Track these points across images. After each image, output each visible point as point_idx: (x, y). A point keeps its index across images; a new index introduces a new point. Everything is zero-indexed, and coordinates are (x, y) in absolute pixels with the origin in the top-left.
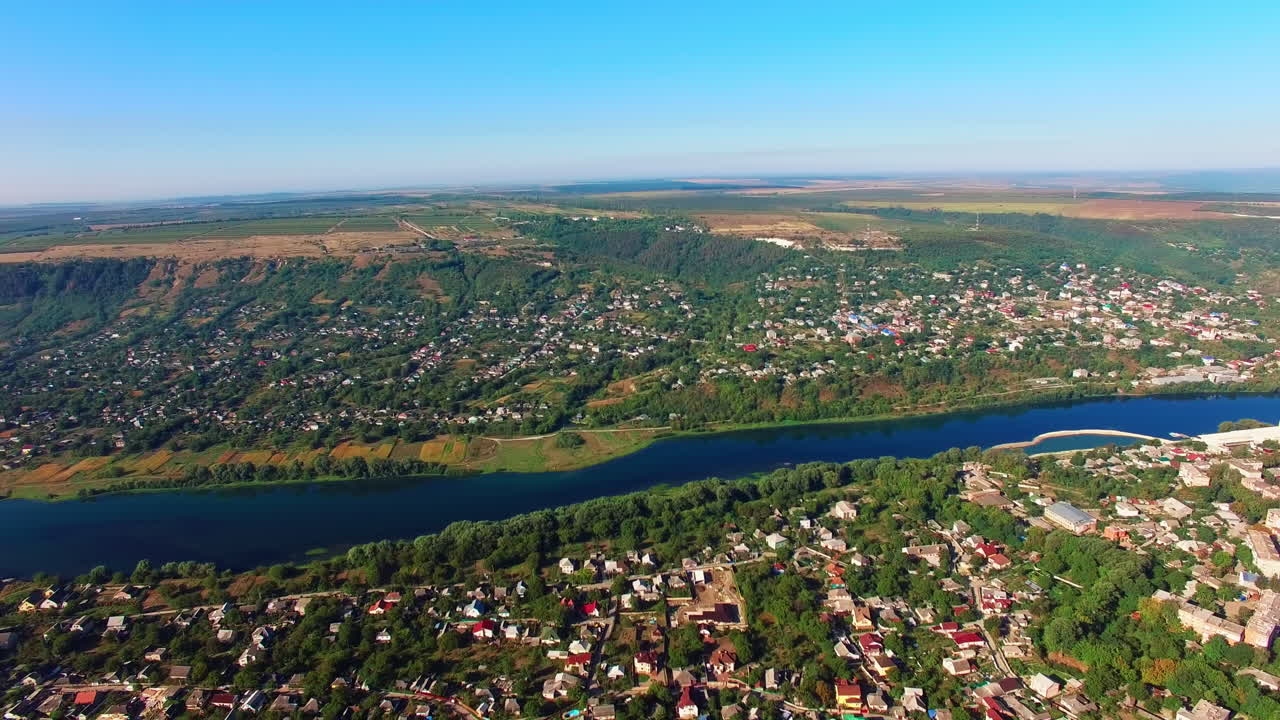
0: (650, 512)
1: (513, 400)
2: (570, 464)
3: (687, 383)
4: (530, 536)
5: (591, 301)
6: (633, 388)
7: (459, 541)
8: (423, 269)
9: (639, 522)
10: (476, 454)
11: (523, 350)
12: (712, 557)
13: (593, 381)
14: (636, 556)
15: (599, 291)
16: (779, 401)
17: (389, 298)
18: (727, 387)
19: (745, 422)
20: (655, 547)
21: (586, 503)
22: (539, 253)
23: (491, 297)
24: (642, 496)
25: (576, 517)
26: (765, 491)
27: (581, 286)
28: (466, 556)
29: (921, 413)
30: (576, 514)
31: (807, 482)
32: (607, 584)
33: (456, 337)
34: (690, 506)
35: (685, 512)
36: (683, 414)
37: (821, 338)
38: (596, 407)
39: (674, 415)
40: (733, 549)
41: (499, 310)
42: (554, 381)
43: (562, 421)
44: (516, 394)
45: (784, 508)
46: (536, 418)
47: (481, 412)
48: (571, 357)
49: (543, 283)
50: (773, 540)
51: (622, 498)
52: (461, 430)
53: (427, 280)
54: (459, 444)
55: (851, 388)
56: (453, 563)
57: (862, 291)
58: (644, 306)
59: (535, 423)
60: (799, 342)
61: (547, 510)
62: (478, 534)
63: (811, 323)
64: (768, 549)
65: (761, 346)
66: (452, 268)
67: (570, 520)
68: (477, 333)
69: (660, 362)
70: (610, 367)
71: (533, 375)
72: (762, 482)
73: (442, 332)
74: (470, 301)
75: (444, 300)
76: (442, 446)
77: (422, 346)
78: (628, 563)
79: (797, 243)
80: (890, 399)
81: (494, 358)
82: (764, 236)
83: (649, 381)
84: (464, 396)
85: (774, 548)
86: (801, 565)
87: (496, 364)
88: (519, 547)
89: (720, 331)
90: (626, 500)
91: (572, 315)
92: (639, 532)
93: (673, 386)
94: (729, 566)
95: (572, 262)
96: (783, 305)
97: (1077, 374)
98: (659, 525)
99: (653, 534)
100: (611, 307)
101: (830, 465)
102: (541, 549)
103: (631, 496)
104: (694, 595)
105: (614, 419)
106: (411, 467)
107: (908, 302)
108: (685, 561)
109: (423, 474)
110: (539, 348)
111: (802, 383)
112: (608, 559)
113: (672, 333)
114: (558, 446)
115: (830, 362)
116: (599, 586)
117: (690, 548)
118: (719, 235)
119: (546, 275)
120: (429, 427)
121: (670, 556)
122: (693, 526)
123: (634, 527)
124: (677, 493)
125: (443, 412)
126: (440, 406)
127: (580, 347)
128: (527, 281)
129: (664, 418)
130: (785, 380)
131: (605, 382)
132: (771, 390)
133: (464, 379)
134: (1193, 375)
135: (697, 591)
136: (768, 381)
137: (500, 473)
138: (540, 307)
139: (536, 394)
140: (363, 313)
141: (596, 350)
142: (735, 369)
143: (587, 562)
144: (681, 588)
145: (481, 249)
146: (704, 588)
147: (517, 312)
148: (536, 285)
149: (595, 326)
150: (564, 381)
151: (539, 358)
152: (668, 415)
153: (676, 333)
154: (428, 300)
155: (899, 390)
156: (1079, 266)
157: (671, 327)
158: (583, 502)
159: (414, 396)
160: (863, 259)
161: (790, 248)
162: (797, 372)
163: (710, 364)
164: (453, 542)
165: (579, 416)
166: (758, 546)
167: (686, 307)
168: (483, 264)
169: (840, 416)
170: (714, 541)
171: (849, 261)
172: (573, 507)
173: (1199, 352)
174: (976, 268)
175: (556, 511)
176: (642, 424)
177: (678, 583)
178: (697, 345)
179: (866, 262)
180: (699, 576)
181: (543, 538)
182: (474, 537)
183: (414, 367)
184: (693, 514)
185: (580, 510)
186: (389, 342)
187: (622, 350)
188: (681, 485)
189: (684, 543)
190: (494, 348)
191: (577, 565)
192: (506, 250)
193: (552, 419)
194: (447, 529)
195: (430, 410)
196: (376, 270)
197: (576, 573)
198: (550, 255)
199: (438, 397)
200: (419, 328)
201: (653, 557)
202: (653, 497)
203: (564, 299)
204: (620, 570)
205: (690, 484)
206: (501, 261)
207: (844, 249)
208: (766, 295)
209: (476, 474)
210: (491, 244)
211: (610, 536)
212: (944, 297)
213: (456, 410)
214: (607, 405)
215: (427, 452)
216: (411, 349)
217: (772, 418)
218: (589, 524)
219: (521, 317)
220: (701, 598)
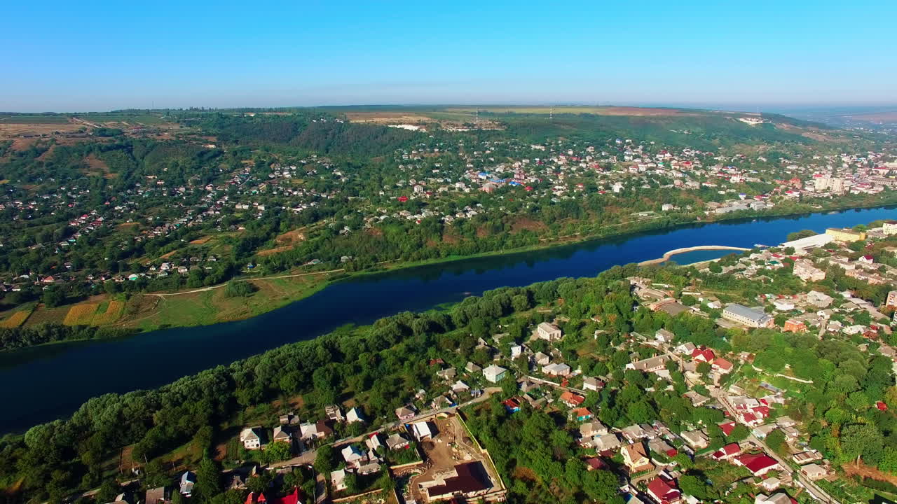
0: (344, 355)
1: (178, 255)
2: (245, 312)
3: (354, 228)
4: (198, 404)
5: (253, 172)
6: (301, 237)
7: (98, 423)
8: (90, 151)
9: (335, 369)
10: (134, 313)
11: (190, 212)
12: (429, 402)
13: (261, 234)
14: (338, 412)
15: (260, 165)
16: (441, 240)
17: (52, 176)
18: (393, 230)
19: (414, 260)
20: (357, 397)
21: (268, 353)
22: (204, 138)
23: (159, 172)
24: (333, 339)
25: (257, 372)
26: (461, 321)
27: (243, 162)
28: (107, 445)
29: (563, 243)
30: (257, 369)
31: (500, 307)
32: (309, 457)
33: (121, 205)
34: (387, 345)
35: (384, 352)
36: (354, 256)
37: (461, 190)
38: (267, 256)
39: (346, 257)
40: (451, 389)
41: (166, 182)
42: (221, 236)
43: (232, 271)
44: (181, 250)
45: (487, 336)
46: (203, 270)
47: (142, 269)
48: (237, 215)
49: (208, 160)
50: (492, 373)
51: (311, 343)
52: (119, 288)
53: (94, 161)
54: (116, 304)
55: (503, 224)
56: (86, 457)
57: (482, 157)
58: (302, 174)
59: (202, 275)
60: (444, 193)
61: (219, 368)
62: (126, 411)
63: (449, 180)
64: (488, 384)
65: (412, 198)
66: (120, 150)
67: (250, 376)
68: (141, 200)
69: (323, 215)
70: (277, 221)
71: (201, 232)
72: (454, 311)
73: (105, 202)
74: (137, 176)
75: (110, 176)
76: (94, 306)
77: (82, 214)
78: (329, 424)
79: (421, 128)
80: (536, 233)
81: (159, 220)
82: (394, 124)
83: (317, 230)
84: (125, 255)
85: (494, 382)
86: (535, 399)
87: (162, 225)
88: (182, 422)
89: (372, 190)
90: (313, 345)
91: (236, 183)
92: (336, 381)
93: (341, 232)
94: (452, 410)
95: (234, 144)
96: (421, 169)
97: (665, 208)
98: (358, 369)
99: (352, 382)
100: (272, 176)
101: (515, 289)
102: (214, 420)
103: (319, 340)
104: (424, 457)
105: (286, 266)
106: (49, 334)
107: (520, 164)
108: (399, 411)
109: (65, 340)
110: (206, 210)
111: (461, 222)
112: (303, 421)
113: (330, 193)
114: (229, 295)
115: (478, 205)
116: (297, 462)
117: (402, 394)
118: (358, 124)
119: (210, 154)
120: (79, 287)
121: (380, 408)
122: (397, 367)
123: (329, 377)
124: (369, 332)
125: (100, 272)
126: (96, 266)
127: (246, 207)
128: (193, 159)
129: (336, 262)
130: (444, 221)
131: (273, 234)
132: (433, 229)
133: (126, 240)
134: (737, 206)
135: (426, 450)
136: (430, 222)
137: (164, 330)
138: (206, 177)
139: (203, 248)
140: (20, 189)
141: (262, 208)
142: (395, 215)
143: (277, 430)
144: (404, 448)
145: (149, 135)
146: (432, 445)
147: (184, 183)
148: (201, 162)
149: (259, 190)
150: (232, 235)
151: (208, 217)
152: (340, 259)
153: (334, 192)
154: (94, 177)
155: (541, 226)
156: (627, 141)
157: (329, 188)
158: (263, 353)
159: (66, 260)
160: (476, 137)
161: (417, 131)
162: (453, 214)
163: (371, 213)
164: (90, 424)
165: (250, 265)
166: (475, 381)
167: (339, 174)
168: (150, 148)
169: (498, 249)
170: (425, 381)
171: (466, 137)
172: (250, 361)
173: (734, 191)
174: (560, 142)
175: (231, 366)
176: (313, 269)
177: (399, 443)
178: (355, 201)
179: (479, 138)
180: (422, 429)
181: (215, 403)
182: (120, 415)
183: (69, 233)
184: (394, 353)
185: (261, 362)
186: (46, 212)
187: (286, 207)
188: (372, 323)
189: (392, 389)
190: (160, 212)
191: (264, 434)
192: (173, 135)
193: (221, 270)
194: (82, 408)
195: (83, 272)
196: (38, 153)
197: (265, 447)
198: (214, 139)
199: (95, 258)
200: (80, 200)
201: (360, 412)
202: (345, 337)
203: (229, 172)
204: (322, 434)
205: (382, 321)
206: (169, 144)
207: (460, 130)
208: (405, 163)
209: (135, 334)
210: (159, 133)
211: (302, 391)
212: (545, 160)
213: (115, 269)
214: (278, 253)
215: (73, 315)
216: (71, 216)
217: (438, 255)
218: (273, 379)
219: (188, 187)
220: (433, 458)
